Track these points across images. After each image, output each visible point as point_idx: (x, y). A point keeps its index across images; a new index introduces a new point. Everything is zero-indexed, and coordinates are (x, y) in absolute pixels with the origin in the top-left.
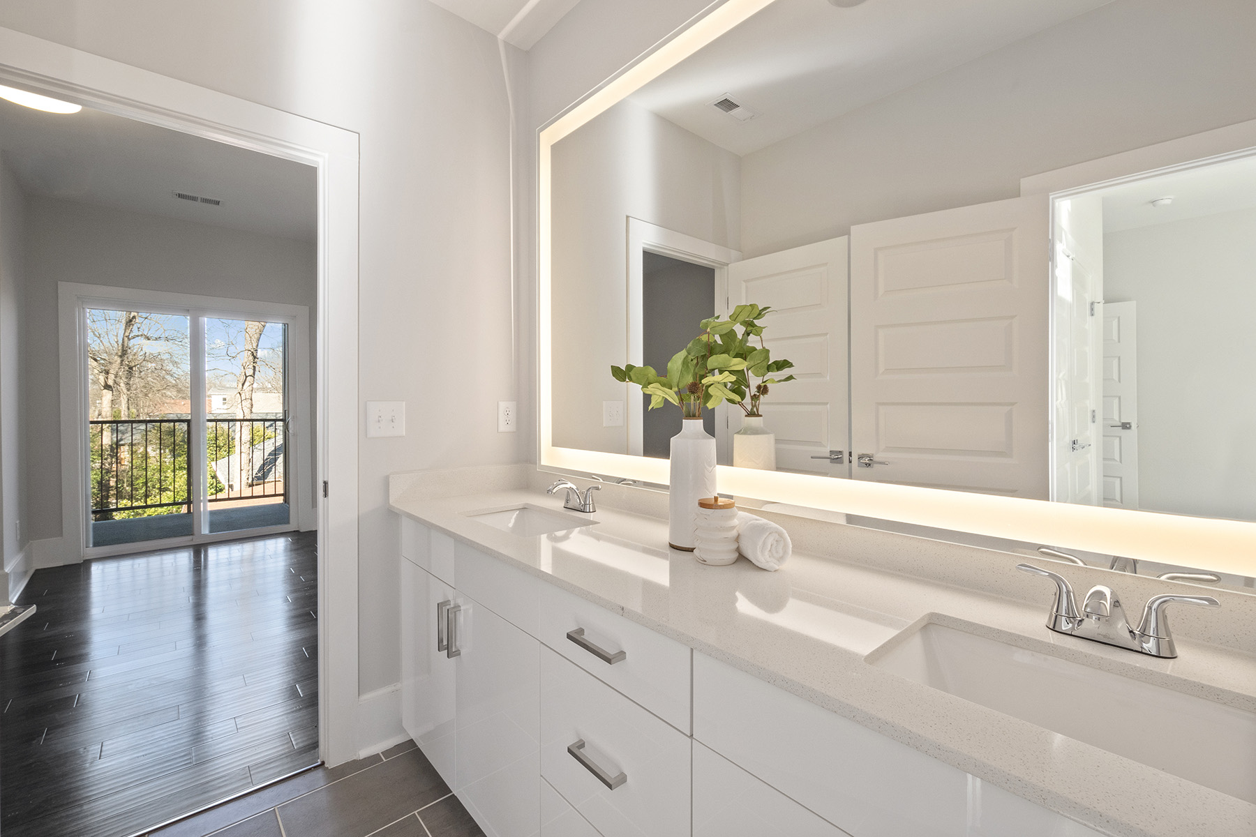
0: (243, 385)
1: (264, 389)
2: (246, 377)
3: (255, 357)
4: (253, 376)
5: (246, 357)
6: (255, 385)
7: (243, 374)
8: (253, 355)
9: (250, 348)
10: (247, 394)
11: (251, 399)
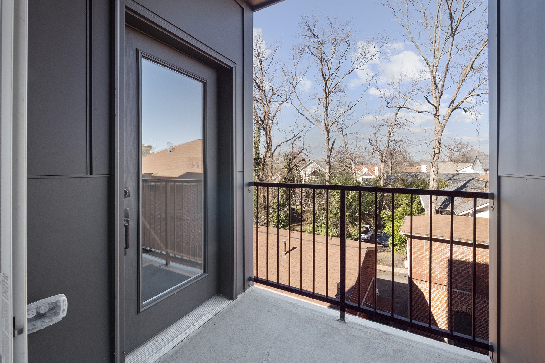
0: (433, 158)
1: (444, 162)
2: (435, 154)
3: (440, 144)
4: (439, 153)
5: (435, 143)
6: (440, 160)
7: (434, 152)
8: (439, 142)
9: (437, 139)
10: (436, 163)
11: (438, 166)
